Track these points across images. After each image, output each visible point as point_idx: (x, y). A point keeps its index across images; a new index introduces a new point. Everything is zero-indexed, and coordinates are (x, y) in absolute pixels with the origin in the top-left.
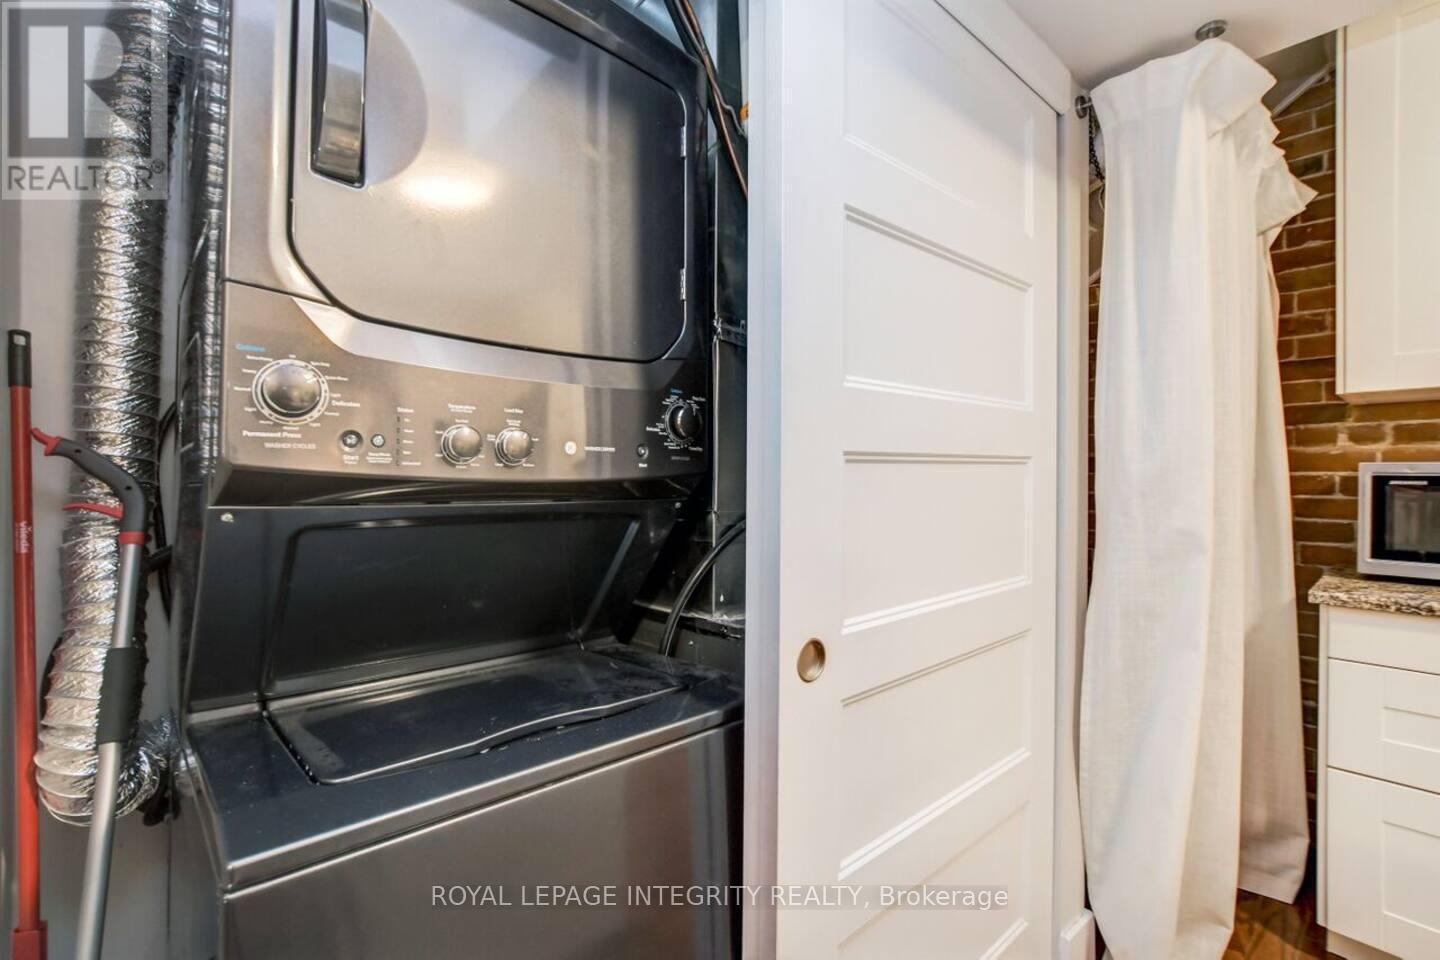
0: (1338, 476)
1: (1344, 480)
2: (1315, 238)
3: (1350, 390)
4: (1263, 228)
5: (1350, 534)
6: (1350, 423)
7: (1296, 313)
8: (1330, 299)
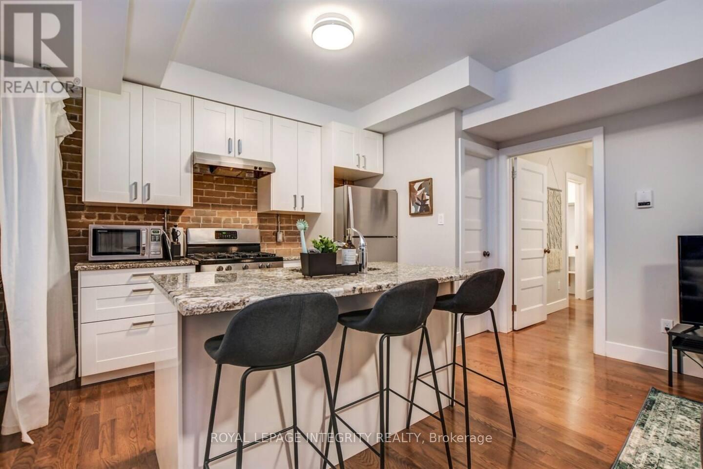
0: (81, 230)
1: (83, 231)
2: (74, 144)
3: (86, 201)
4: (58, 135)
5: (86, 250)
6: (85, 212)
7: (67, 170)
8: (80, 167)
